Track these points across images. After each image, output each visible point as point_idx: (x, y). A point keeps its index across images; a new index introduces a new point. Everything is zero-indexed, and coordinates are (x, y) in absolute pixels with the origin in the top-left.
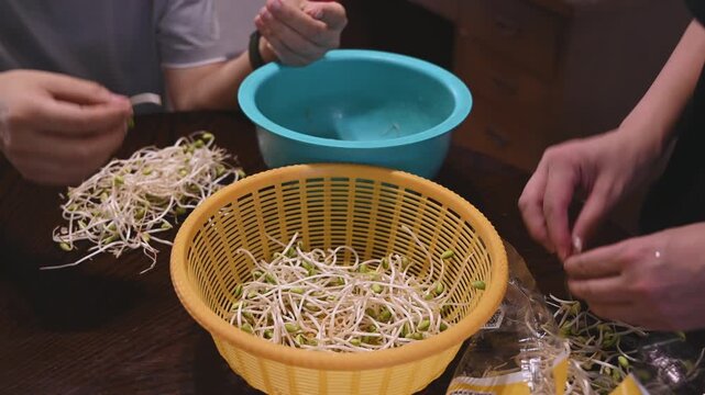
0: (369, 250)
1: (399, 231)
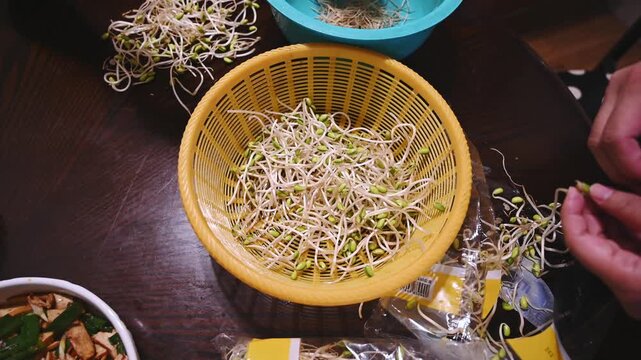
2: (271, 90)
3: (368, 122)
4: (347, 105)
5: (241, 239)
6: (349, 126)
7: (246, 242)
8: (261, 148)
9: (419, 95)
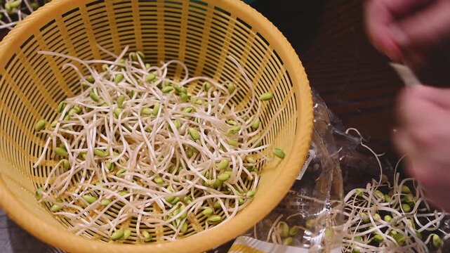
0: (201, 65)
1: (227, 59)
2: (90, 33)
3: (209, 71)
4: (182, 52)
5: (47, 205)
6: (187, 77)
7: (55, 207)
8: (78, 101)
9: (258, 34)
